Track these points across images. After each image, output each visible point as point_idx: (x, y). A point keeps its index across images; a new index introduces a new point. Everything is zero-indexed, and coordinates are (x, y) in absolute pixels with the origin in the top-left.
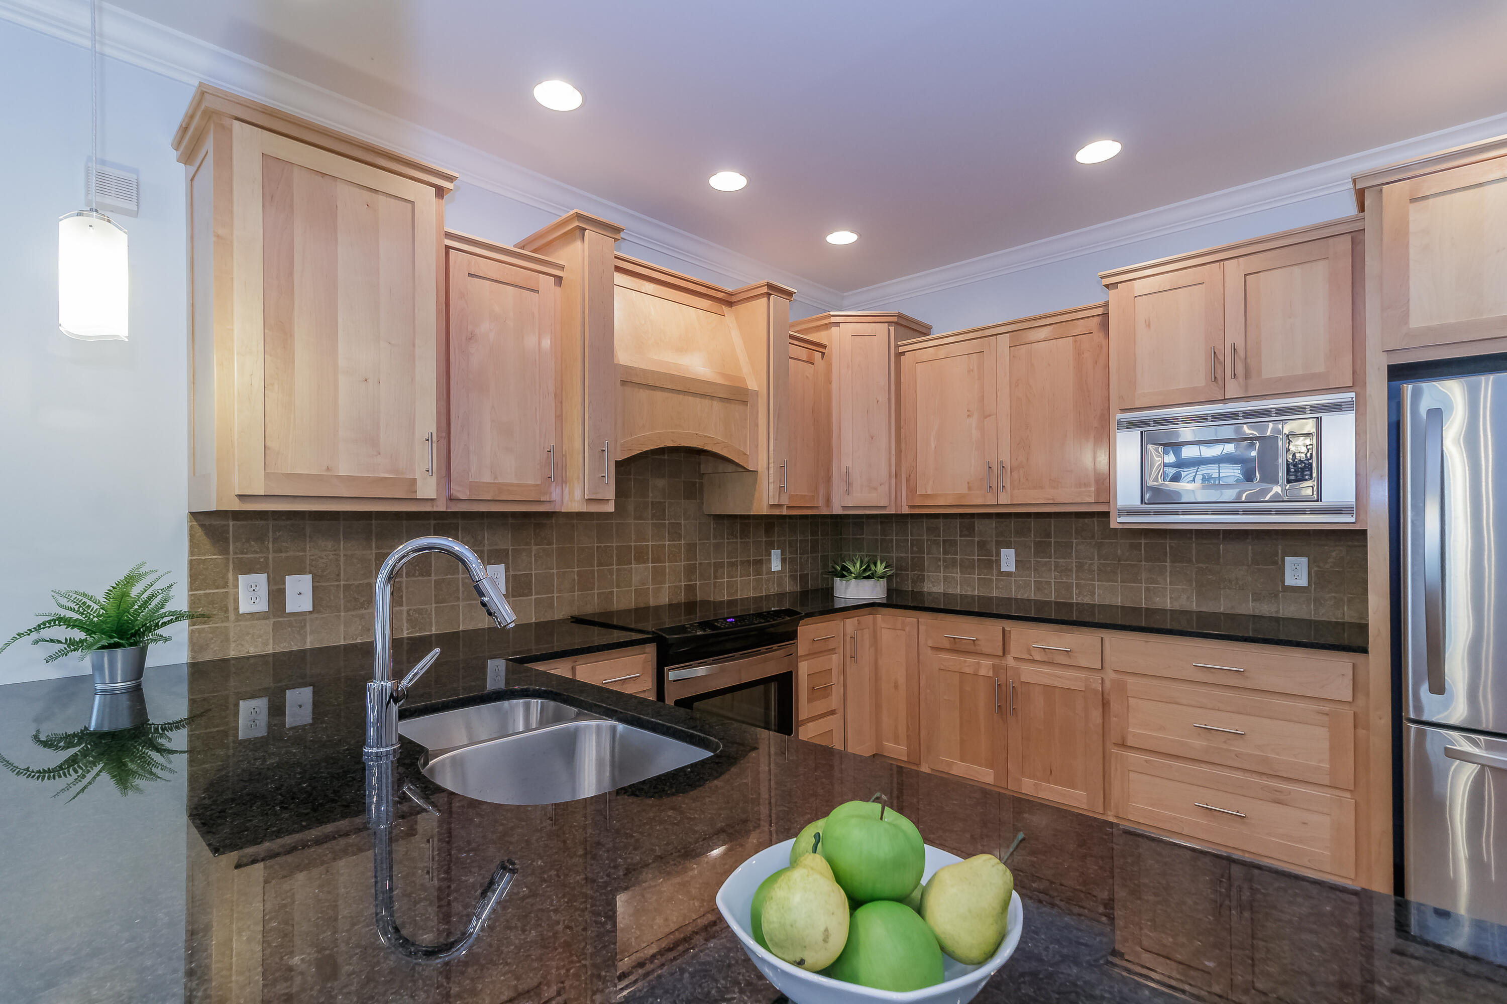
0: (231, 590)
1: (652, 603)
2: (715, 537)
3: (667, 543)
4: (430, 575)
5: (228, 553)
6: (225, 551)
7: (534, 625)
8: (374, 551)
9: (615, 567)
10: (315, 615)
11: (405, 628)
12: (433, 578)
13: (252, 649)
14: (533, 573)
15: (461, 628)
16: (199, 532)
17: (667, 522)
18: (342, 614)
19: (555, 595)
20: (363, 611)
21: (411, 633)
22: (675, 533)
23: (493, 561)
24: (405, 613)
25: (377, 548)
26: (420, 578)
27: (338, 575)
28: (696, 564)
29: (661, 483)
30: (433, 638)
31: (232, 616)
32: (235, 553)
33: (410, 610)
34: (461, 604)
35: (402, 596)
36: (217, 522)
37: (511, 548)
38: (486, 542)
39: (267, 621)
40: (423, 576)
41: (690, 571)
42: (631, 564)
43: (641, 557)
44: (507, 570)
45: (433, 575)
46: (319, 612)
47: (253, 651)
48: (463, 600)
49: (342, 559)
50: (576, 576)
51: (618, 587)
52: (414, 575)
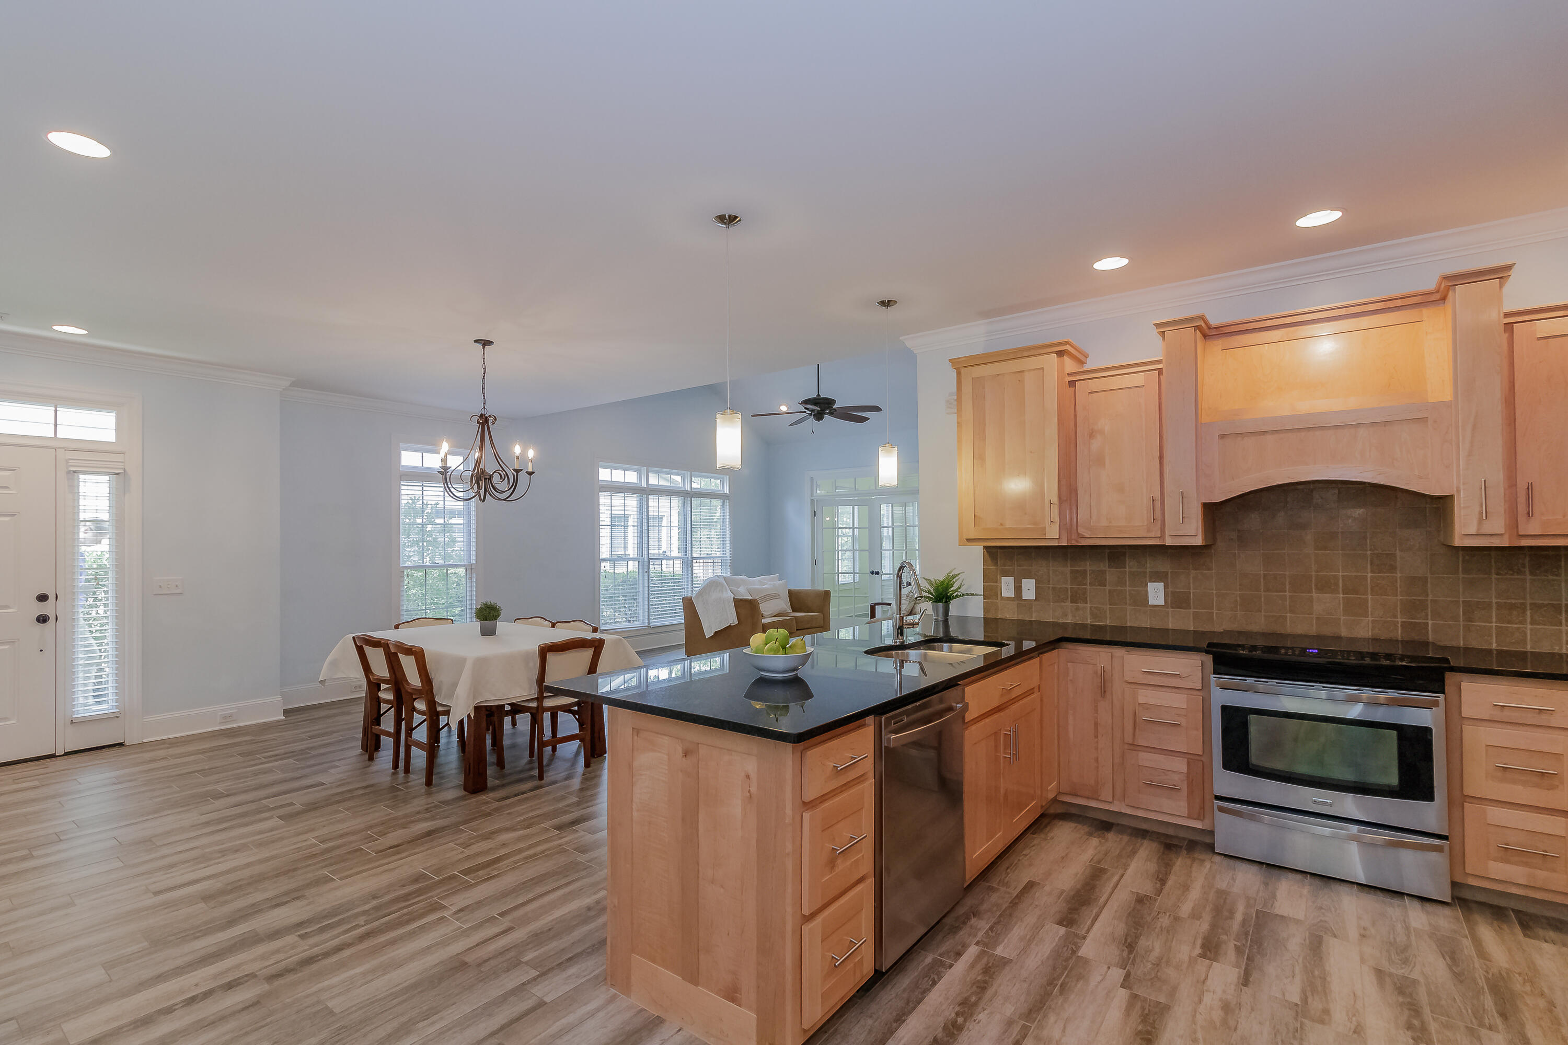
0: (999, 585)
1: (1344, 633)
2: (1466, 571)
3: (1370, 574)
4: (1105, 586)
5: (998, 566)
6: (996, 564)
7: (1193, 632)
8: (1069, 568)
9: (1287, 594)
10: (1037, 603)
11: (1089, 619)
12: (1108, 588)
13: (1008, 616)
14: (1191, 591)
15: (1128, 624)
16: (986, 554)
17: (1369, 553)
18: (1052, 604)
19: (1215, 611)
20: (1063, 604)
21: (1093, 622)
22: (1384, 563)
23: (1153, 580)
24: (1089, 608)
25: (1071, 567)
26: (1098, 587)
27: (1049, 581)
28: (1427, 600)
29: (1358, 512)
30: (1108, 628)
31: (999, 597)
32: (1001, 566)
33: (1092, 607)
34: (1129, 608)
35: (1087, 598)
36: (994, 550)
37: (1170, 571)
38: (1148, 565)
39: (1014, 602)
40: (1100, 586)
41: (1414, 607)
42: (1310, 591)
43: (1325, 586)
44: (1166, 587)
45: (1107, 586)
46: (1039, 601)
47: (1008, 617)
48: (1130, 605)
49: (1051, 572)
50: (1238, 599)
51: (1292, 612)
52: (1094, 585)
